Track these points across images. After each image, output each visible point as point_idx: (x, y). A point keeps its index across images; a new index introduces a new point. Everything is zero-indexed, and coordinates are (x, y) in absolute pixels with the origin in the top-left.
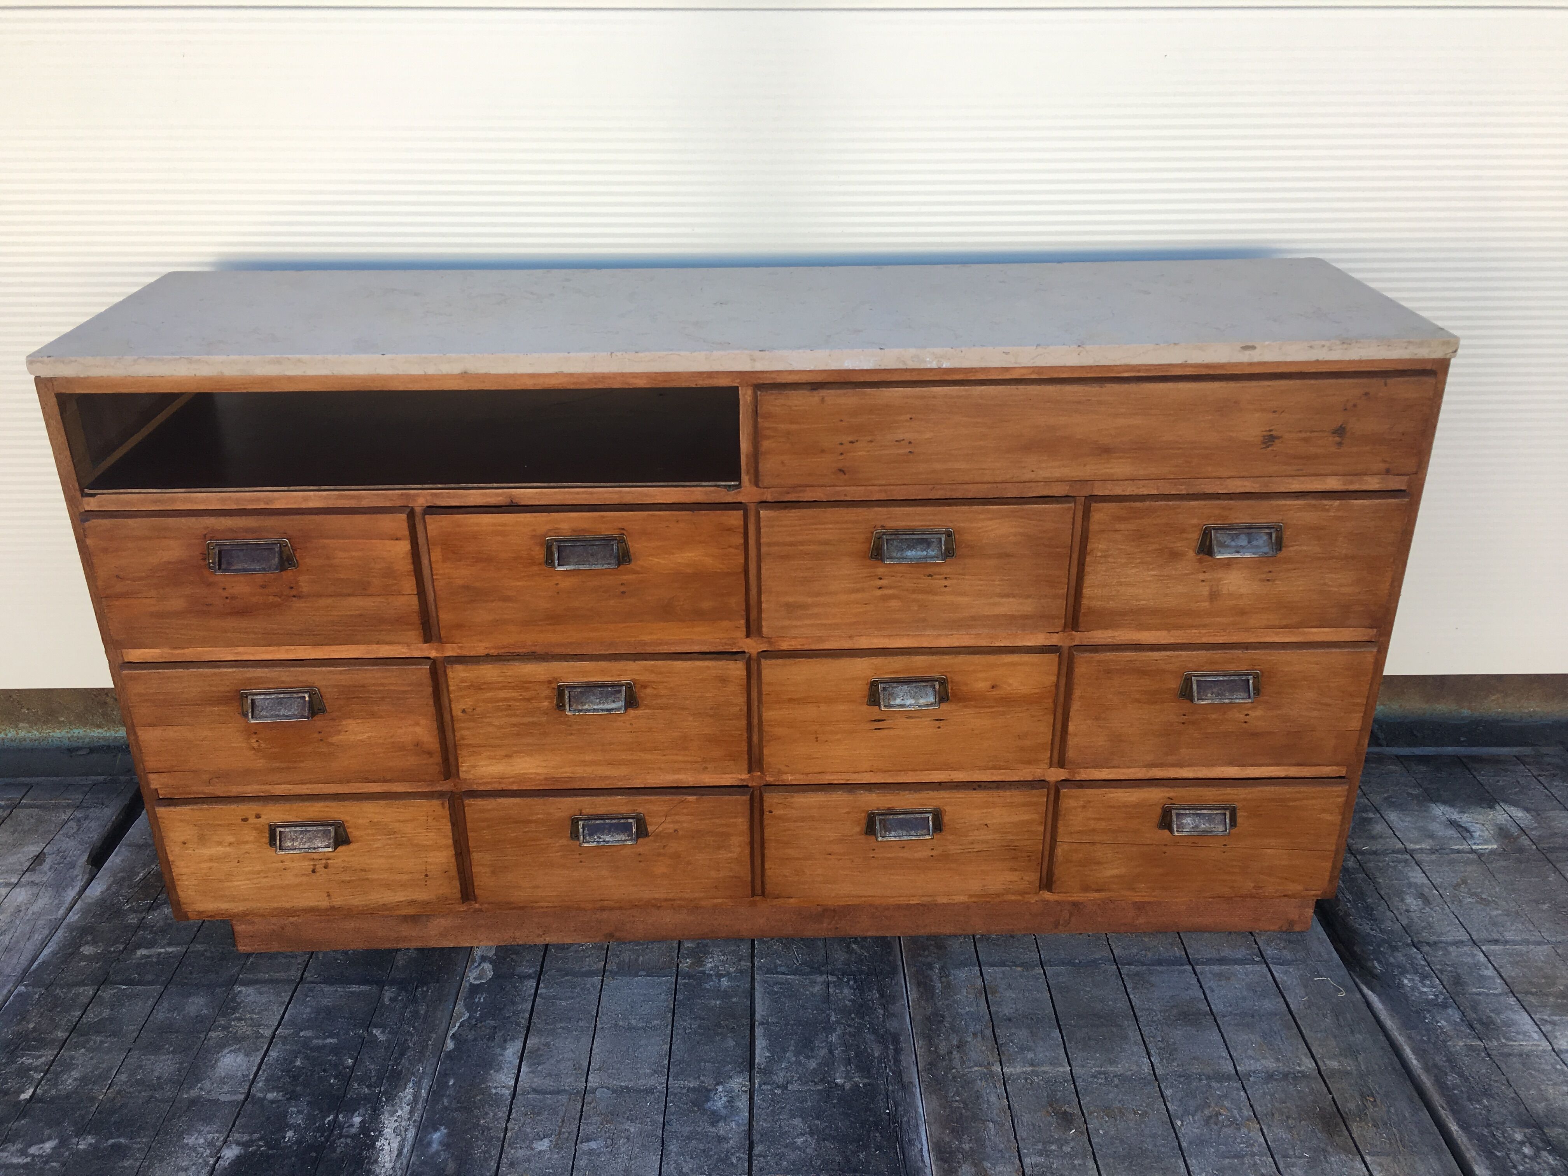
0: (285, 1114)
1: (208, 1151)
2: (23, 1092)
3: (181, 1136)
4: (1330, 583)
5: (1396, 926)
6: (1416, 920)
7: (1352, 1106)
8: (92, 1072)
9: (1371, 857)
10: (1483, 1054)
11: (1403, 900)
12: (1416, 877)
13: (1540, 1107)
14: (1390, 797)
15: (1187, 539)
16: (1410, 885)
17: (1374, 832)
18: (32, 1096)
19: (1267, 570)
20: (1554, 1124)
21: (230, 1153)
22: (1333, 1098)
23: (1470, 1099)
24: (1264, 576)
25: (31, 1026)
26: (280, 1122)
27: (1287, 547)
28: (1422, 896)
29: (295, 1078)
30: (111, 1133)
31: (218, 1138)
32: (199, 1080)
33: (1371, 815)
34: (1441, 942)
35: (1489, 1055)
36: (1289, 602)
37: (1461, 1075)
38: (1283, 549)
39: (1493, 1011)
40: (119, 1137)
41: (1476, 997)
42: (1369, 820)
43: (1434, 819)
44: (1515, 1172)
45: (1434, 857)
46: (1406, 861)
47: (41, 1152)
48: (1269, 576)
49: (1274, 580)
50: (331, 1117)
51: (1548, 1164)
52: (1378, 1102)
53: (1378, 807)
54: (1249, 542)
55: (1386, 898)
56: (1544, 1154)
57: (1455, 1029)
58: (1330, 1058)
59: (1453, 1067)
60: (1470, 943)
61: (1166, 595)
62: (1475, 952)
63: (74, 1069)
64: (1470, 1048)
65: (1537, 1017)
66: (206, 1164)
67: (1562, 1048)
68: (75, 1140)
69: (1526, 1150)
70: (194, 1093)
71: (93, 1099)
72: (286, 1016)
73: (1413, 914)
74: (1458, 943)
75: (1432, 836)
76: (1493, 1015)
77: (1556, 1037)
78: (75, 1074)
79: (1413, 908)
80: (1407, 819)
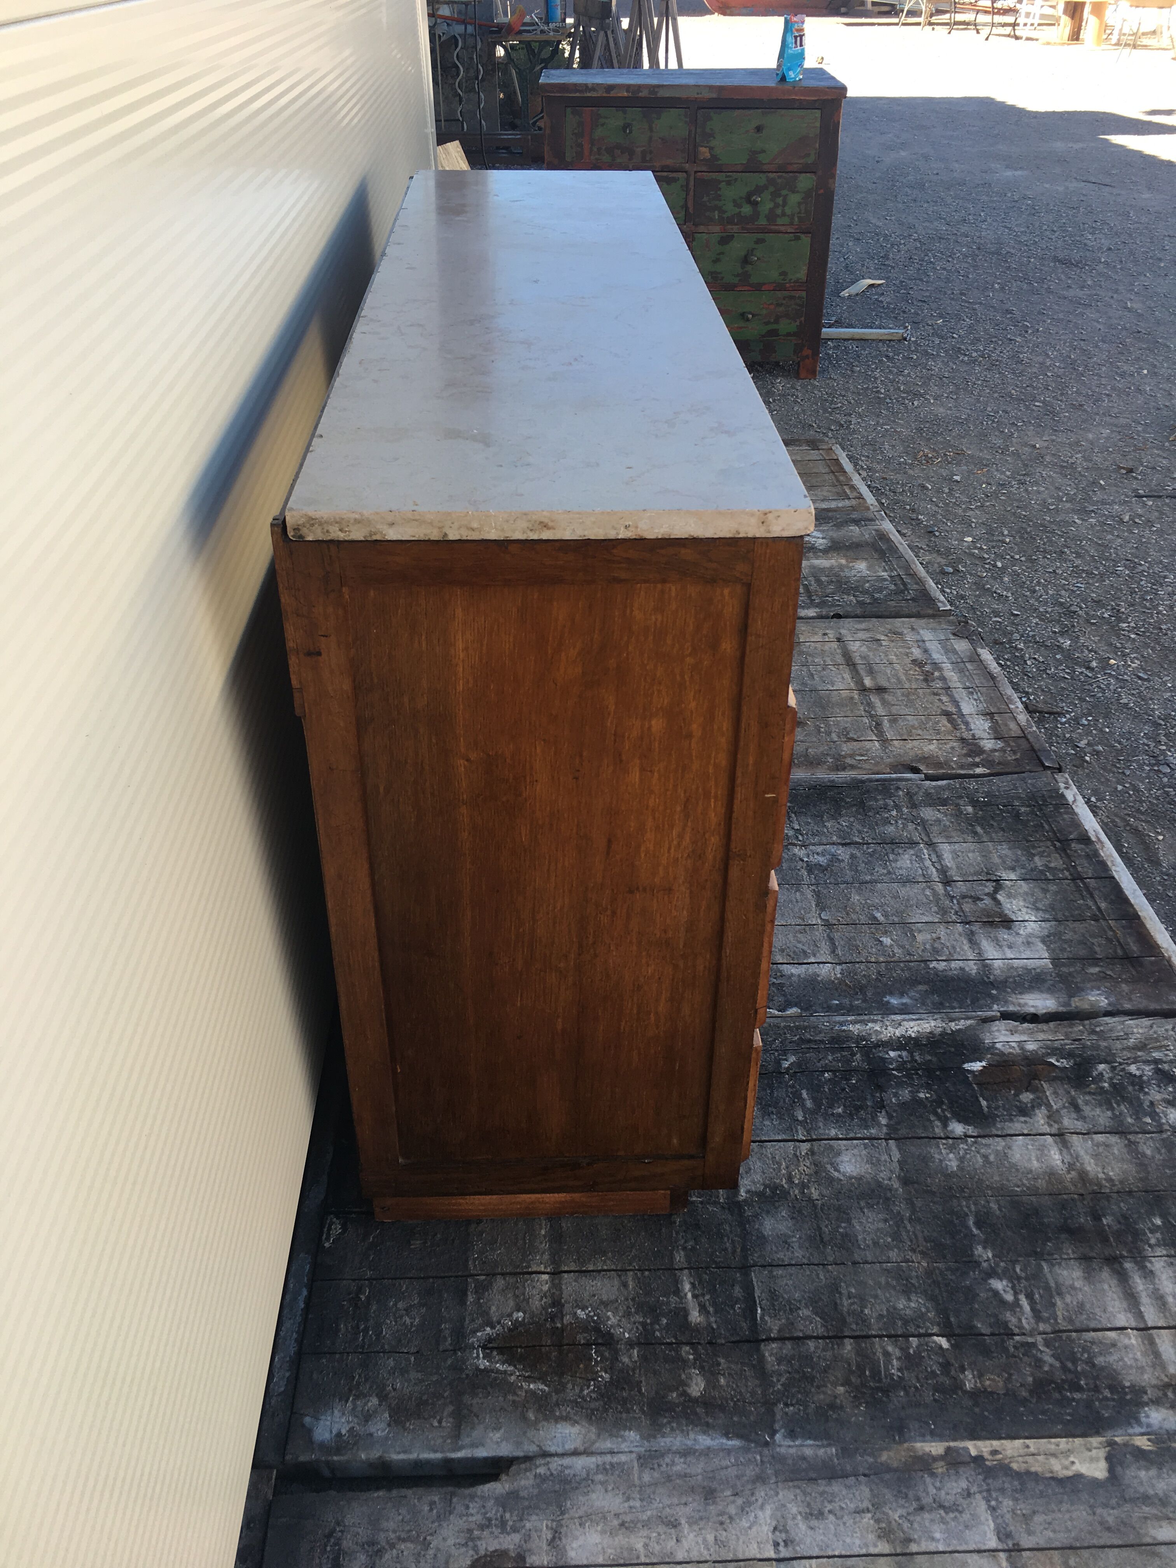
0: (903, 1105)
1: (961, 1146)
2: (941, 1347)
3: (949, 1176)
8: (894, 1288)
18: (943, 1336)
21: (958, 1128)
25: (841, 1389)
26: (913, 1107)
29: (858, 1109)
30: (966, 1236)
31: (944, 1144)
32: (879, 1184)
40: (968, 1228)
47: (1008, 1289)
50: (894, 1072)
63: (895, 1309)
66: (975, 1142)
68: (985, 1265)
70: (896, 1185)
71: (929, 1273)
72: (780, 1138)
78: (901, 1304)
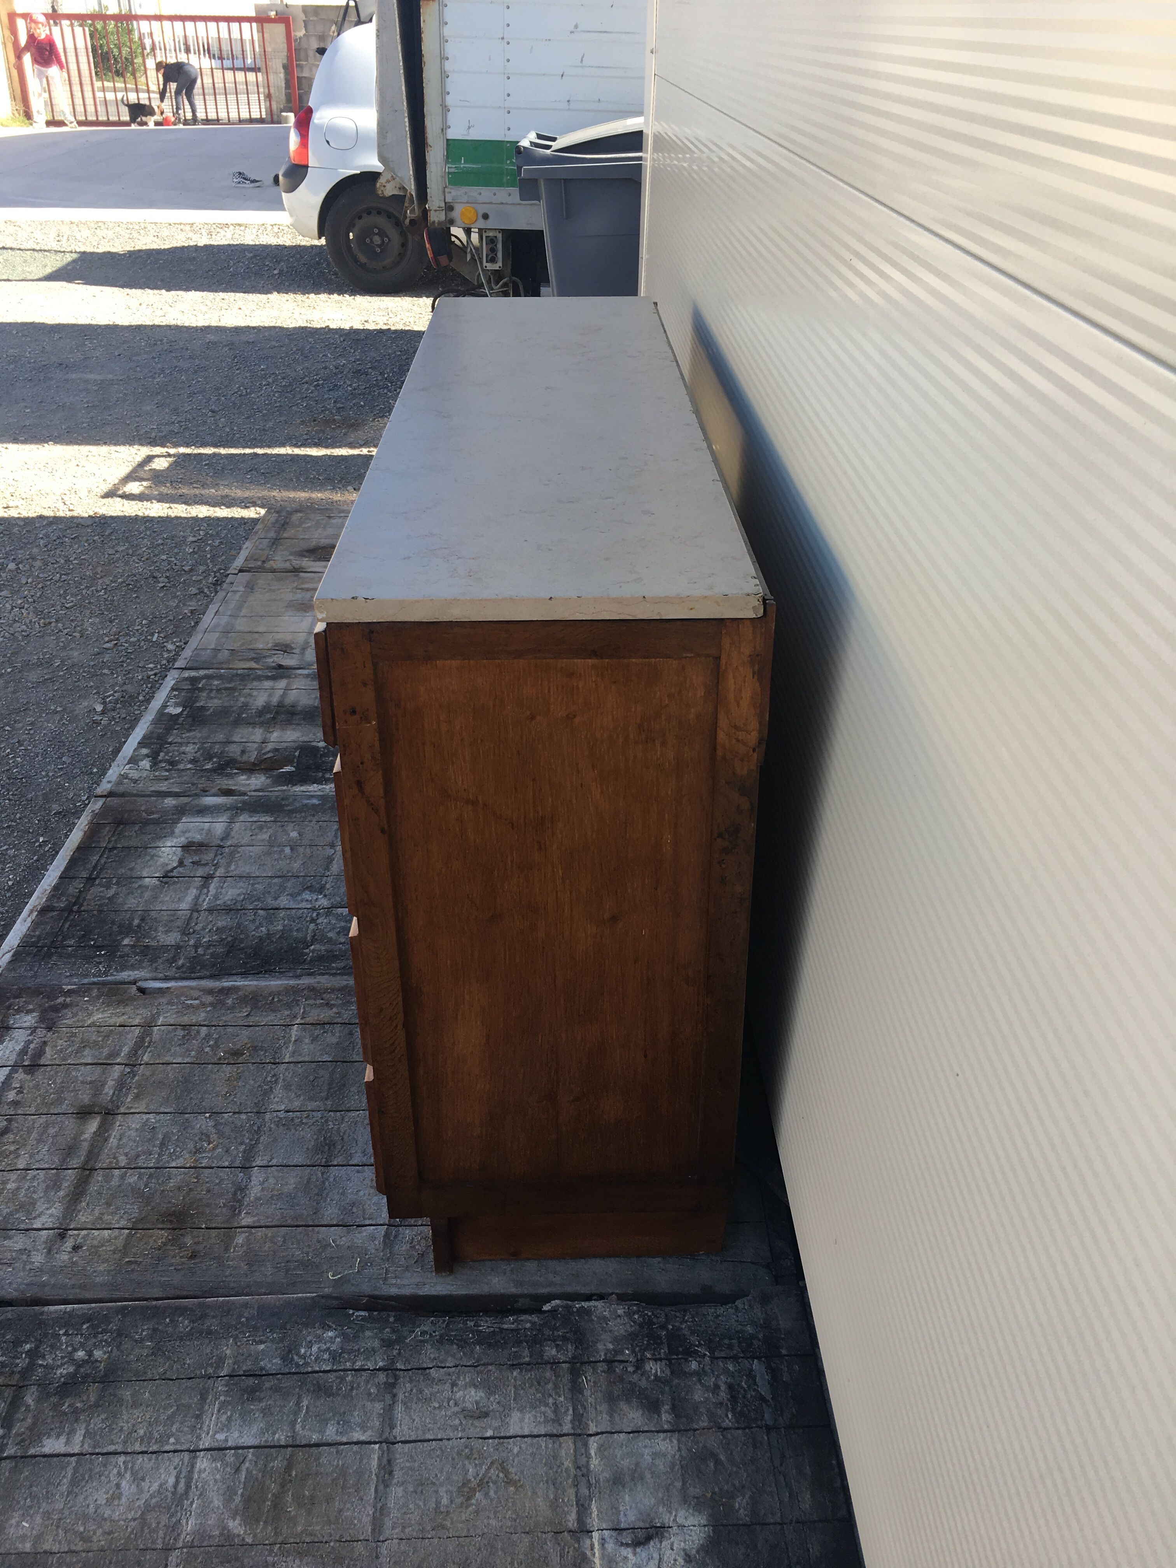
6: (437, 1388)
7: (186, 1239)
9: (565, 1381)
10: (210, 1370)
11: (475, 1386)
12: (522, 1422)
13: (127, 1394)
16: (506, 1408)
20: (101, 1397)
22: (200, 1229)
23: (155, 1330)
28: (483, 1413)
33: (667, 1417)
34: (393, 1400)
35: (209, 1376)
37: (188, 1336)
39: (269, 1408)
41: (294, 1399)
42: (654, 1409)
44: (61, 1332)
45: (569, 1464)
51: (59, 1367)
52: (183, 1259)
56: (71, 1369)
57: (250, 1355)
58: (247, 1237)
60: (388, 1436)
62: (369, 1433)
64: (221, 1361)
65: (250, 1454)
67: (199, 1460)
69: (81, 1354)
73: (447, 1388)
75: (618, 1482)
76: (263, 1406)
77: (214, 1460)
79: (460, 1394)
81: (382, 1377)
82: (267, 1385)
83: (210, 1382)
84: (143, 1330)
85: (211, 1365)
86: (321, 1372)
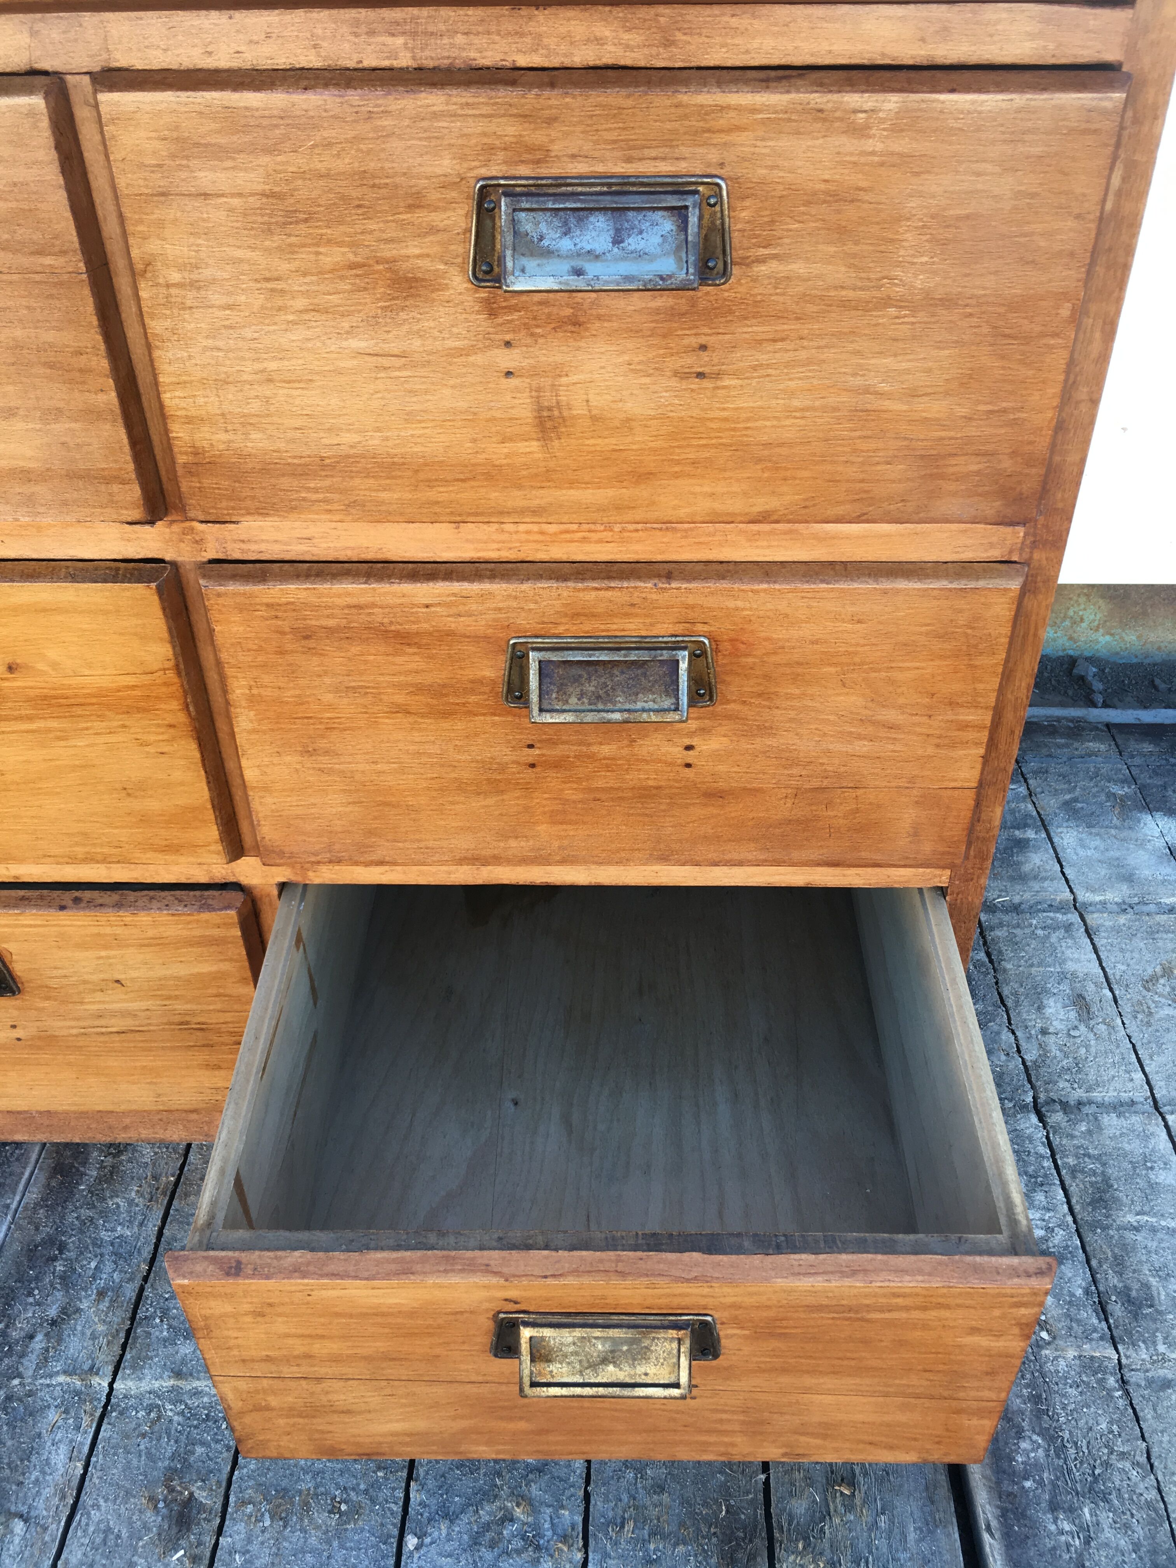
4: (884, 387)
5: (1011, 1065)
6: (1055, 1051)
7: (799, 1507)
9: (1006, 918)
10: (1112, 1381)
11: (1040, 1008)
12: (1078, 961)
14: (1076, 800)
15: (433, 230)
16: (1063, 976)
17: (1027, 868)
19: (694, 341)
22: (767, 1483)
23: (1054, 1507)
24: (689, 361)
27: (746, 263)
28: (1081, 1003)
33: (1030, 834)
34: (1090, 1102)
35: (1123, 1382)
36: (767, 445)
37: (1052, 1437)
38: (736, 271)
39: (1156, 1271)
41: (1130, 1236)
42: (1022, 845)
43: (1141, 844)
45: (1122, 919)
46: (1068, 927)
48: (704, 359)
49: (718, 375)
52: (858, 1501)
53: (1047, 819)
54: (617, 241)
55: (1010, 1003)
57: (1068, 1316)
59: (1039, 1414)
60: (1149, 1106)
61: (410, 418)
62: (1152, 1129)
64: (1090, 1365)
73: (1051, 1039)
74: (1122, 1107)
75: (1129, 878)
76: (1153, 1281)
79: (1057, 1025)
80: (1093, 844)
81: (1056, 1117)
82: (1114, 1280)
83: (1133, 1377)
84: (1062, 1532)
85: (1101, 1382)
86: (1069, 1202)
